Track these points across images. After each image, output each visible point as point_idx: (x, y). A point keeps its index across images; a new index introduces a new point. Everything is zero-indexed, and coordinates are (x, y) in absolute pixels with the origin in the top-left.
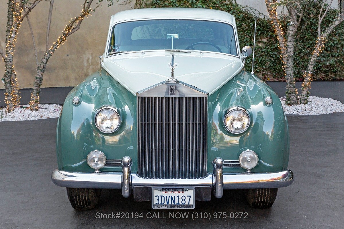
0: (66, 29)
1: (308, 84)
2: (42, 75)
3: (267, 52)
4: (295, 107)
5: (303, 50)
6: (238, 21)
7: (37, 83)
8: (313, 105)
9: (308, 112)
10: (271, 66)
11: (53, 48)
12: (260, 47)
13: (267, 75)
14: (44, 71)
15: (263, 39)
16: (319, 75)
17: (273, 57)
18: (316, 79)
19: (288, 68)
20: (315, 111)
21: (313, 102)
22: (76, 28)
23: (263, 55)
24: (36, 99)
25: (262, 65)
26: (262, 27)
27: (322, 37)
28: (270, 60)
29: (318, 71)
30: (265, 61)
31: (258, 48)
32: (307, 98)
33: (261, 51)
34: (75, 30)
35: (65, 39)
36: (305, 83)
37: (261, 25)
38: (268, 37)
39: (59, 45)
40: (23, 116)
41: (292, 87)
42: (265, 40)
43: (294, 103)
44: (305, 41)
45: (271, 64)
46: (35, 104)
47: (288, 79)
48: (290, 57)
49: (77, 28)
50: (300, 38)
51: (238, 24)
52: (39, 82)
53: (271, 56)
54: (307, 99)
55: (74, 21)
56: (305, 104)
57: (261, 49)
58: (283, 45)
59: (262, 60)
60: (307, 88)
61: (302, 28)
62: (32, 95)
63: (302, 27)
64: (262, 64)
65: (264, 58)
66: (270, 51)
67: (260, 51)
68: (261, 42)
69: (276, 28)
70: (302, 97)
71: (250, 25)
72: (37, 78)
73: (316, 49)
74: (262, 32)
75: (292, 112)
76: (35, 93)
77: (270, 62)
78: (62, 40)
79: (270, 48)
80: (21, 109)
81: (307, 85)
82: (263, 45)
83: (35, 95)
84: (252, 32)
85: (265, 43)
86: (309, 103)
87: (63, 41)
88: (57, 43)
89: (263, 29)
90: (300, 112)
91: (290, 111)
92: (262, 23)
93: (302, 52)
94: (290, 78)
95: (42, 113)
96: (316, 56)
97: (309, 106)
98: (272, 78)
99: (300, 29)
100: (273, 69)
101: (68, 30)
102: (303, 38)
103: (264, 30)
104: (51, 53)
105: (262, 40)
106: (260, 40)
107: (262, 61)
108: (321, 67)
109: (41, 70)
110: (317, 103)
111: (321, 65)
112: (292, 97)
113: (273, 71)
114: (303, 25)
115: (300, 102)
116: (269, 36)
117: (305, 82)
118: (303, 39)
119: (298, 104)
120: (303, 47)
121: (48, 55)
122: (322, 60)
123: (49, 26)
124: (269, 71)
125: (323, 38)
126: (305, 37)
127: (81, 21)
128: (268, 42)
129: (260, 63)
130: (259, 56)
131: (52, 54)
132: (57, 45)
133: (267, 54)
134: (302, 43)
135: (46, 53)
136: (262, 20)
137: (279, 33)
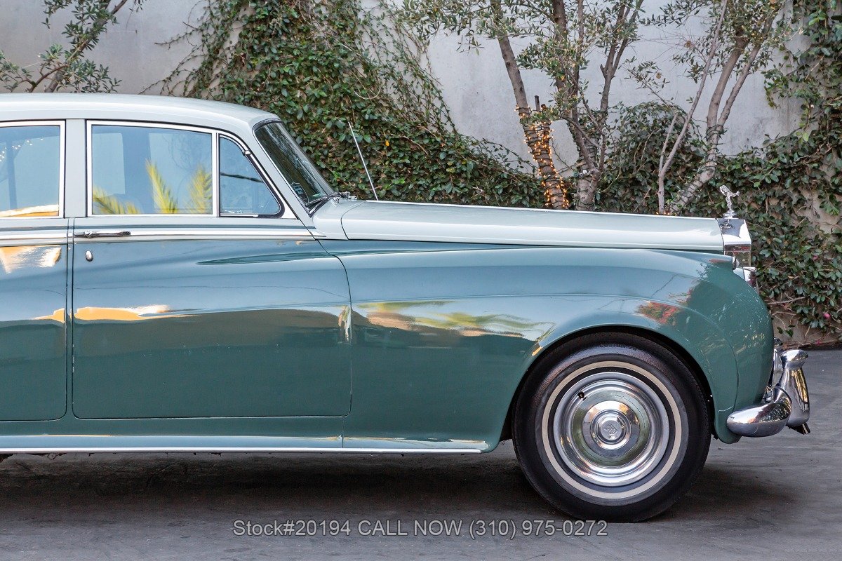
6: (462, 181)
26: (528, 198)
27: (667, 212)
37: (526, 192)
51: (462, 189)
61: (636, 202)
63: (637, 199)
69: (549, 188)
71: (495, 192)
92: (528, 187)
114: (637, 195)
136: (526, 178)
137: (557, 201)
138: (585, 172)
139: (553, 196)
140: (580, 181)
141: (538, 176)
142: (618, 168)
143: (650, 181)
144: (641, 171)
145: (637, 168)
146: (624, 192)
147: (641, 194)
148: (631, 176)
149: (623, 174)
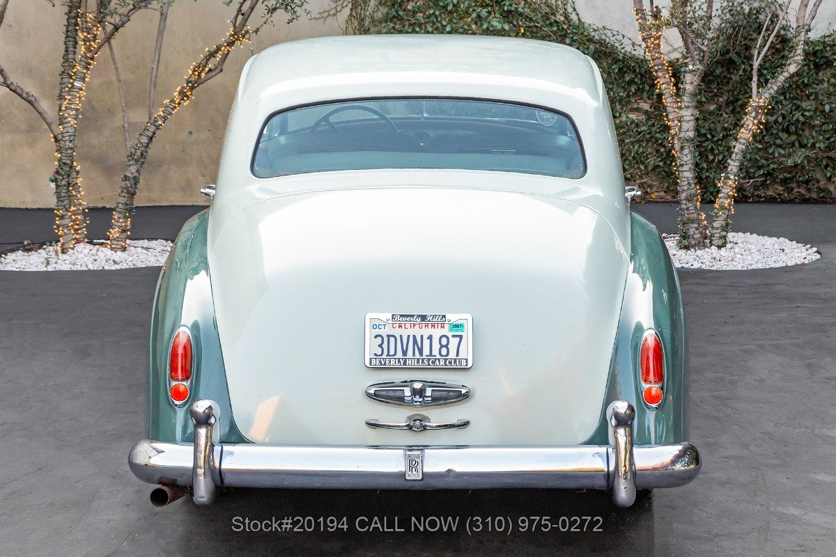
0: (194, 71)
1: (727, 202)
2: (137, 171)
3: (650, 133)
4: (699, 252)
5: (734, 129)
7: (127, 188)
8: (737, 250)
9: (725, 263)
10: (658, 166)
11: (164, 112)
12: (633, 122)
13: (651, 186)
14: (143, 163)
15: (642, 104)
16: (770, 188)
17: (664, 146)
18: (763, 199)
19: (682, 165)
20: (741, 261)
21: (740, 244)
22: (214, 69)
23: (642, 141)
24: (123, 224)
25: (637, 163)
26: (639, 76)
27: (759, 99)
28: (658, 151)
29: (768, 178)
30: (645, 155)
31: (629, 123)
32: (725, 233)
33: (637, 131)
34: (213, 73)
35: (191, 94)
36: (721, 200)
37: (638, 71)
38: (652, 99)
39: (177, 105)
40: (96, 260)
41: (692, 208)
42: (646, 106)
43: (695, 245)
44: (739, 110)
45: (661, 161)
46: (122, 236)
47: (684, 190)
48: (685, 141)
49: (218, 70)
50: (728, 103)
52: (131, 187)
53: (660, 142)
54: (725, 237)
55: (212, 54)
56: (719, 247)
57: (637, 125)
58: (675, 115)
59: (637, 151)
60: (726, 212)
61: (731, 79)
62: (114, 215)
64: (637, 161)
65: (643, 147)
66: (658, 130)
67: (635, 130)
68: (638, 110)
69: (659, 77)
70: (714, 231)
71: (611, 71)
72: (126, 178)
73: (745, 126)
74: (639, 88)
75: (690, 264)
76: (122, 211)
77: (658, 157)
78: (183, 94)
79: (658, 124)
80: (89, 247)
81: (726, 205)
82: (640, 117)
83: (120, 216)
84: (615, 86)
85: (646, 112)
86: (729, 246)
87: (185, 98)
88: (172, 101)
89: (641, 80)
90: (707, 263)
91: (685, 261)
92: (639, 67)
93: (731, 135)
94: (688, 189)
95: (135, 256)
96: (745, 142)
97: (728, 253)
98: (662, 194)
99: (728, 83)
100: (663, 173)
101: (197, 73)
102: (732, 102)
103: (644, 83)
104: (160, 122)
105: (640, 106)
106: (635, 106)
107: (638, 154)
108: (773, 169)
109: (137, 161)
110: (749, 246)
111: (775, 166)
112: (692, 231)
113: (664, 178)
115: (710, 242)
116: (655, 97)
117: (720, 198)
118: (733, 105)
119: (705, 246)
120: (733, 123)
121: (152, 129)
122: (776, 155)
123: (156, 62)
124: (654, 178)
125: (760, 101)
126: (740, 99)
127: (227, 54)
128: (652, 110)
129: (634, 158)
130: (632, 143)
131: (161, 125)
132: (172, 107)
133: (650, 138)
134: (731, 113)
135: (149, 124)
136: (638, 59)
137: (666, 89)
138: (691, 67)
139: (663, 84)
140: (686, 75)
141: (648, 57)
142: (716, 50)
143: (745, 61)
144: (736, 53)
145: (733, 50)
146: (721, 70)
147: (735, 72)
148: (728, 57)
149: (721, 55)
